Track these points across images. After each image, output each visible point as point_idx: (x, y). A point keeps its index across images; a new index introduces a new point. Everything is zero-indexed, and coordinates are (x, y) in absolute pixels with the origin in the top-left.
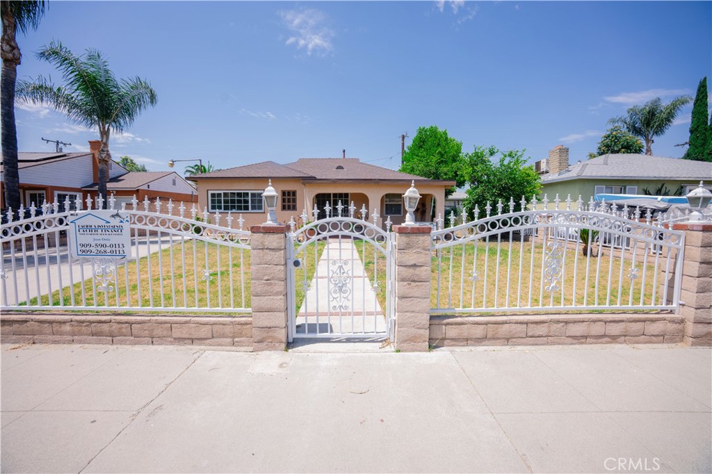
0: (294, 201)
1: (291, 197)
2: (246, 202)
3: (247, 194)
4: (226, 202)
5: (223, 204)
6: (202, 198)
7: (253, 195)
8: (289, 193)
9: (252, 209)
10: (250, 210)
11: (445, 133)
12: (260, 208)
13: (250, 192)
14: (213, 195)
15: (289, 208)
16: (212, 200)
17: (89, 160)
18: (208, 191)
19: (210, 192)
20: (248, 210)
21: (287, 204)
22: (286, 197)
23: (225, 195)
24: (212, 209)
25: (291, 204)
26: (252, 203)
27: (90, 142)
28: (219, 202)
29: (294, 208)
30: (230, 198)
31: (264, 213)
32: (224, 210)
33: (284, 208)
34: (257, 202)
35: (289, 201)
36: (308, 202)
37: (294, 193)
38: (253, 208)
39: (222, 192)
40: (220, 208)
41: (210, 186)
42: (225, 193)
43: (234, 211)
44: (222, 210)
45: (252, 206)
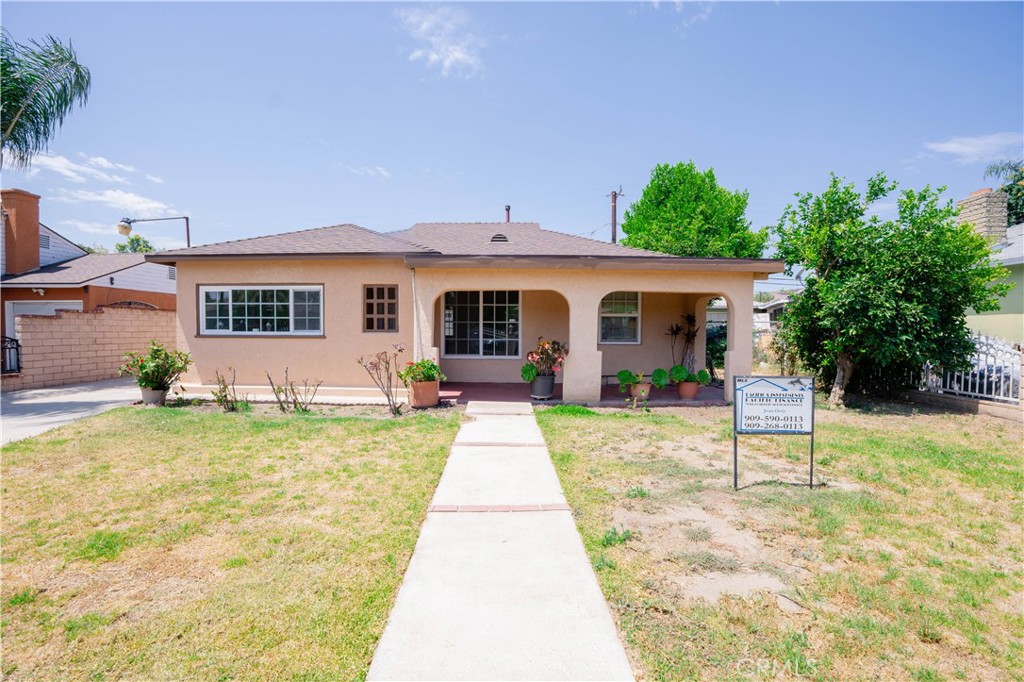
0: (393, 309)
1: (386, 301)
2: (285, 311)
3: (286, 293)
4: (239, 311)
5: (231, 318)
6: (186, 304)
7: (299, 295)
8: (381, 291)
9: (297, 328)
10: (292, 331)
11: (711, 176)
12: (315, 325)
13: (291, 289)
14: (210, 296)
15: (381, 327)
16: (208, 308)
18: (198, 286)
19: (203, 290)
20: (288, 329)
21: (375, 316)
22: (375, 301)
23: (237, 295)
24: (208, 327)
25: (386, 316)
26: (296, 315)
28: (224, 311)
29: (392, 326)
30: (246, 304)
31: (324, 337)
32: (235, 329)
33: (369, 325)
34: (309, 313)
35: (381, 310)
36: (422, 313)
37: (392, 292)
38: (299, 325)
39: (228, 290)
40: (226, 326)
41: (202, 275)
42: (235, 293)
43: (255, 332)
44: (230, 331)
45: (296, 321)
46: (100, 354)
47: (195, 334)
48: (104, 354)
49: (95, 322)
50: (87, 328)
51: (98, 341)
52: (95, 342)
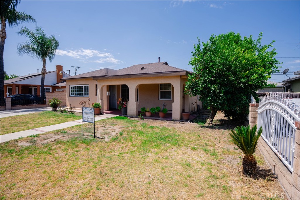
4: (75, 91)
5: (74, 93)
6: (67, 89)
12: (88, 94)
13: (84, 86)
14: (71, 87)
16: (71, 90)
17: (55, 74)
18: (69, 85)
19: (70, 86)
20: (83, 95)
24: (71, 95)
27: (56, 66)
28: (73, 91)
30: (77, 89)
31: (89, 97)
32: (75, 95)
34: (87, 91)
36: (99, 91)
38: (85, 95)
40: (73, 95)
41: (70, 83)
42: (75, 87)
43: (78, 96)
44: (74, 96)
45: (85, 93)
46: (63, 100)
47: (69, 96)
48: (64, 100)
49: (62, 93)
50: (60, 95)
51: (63, 98)
52: (62, 98)
